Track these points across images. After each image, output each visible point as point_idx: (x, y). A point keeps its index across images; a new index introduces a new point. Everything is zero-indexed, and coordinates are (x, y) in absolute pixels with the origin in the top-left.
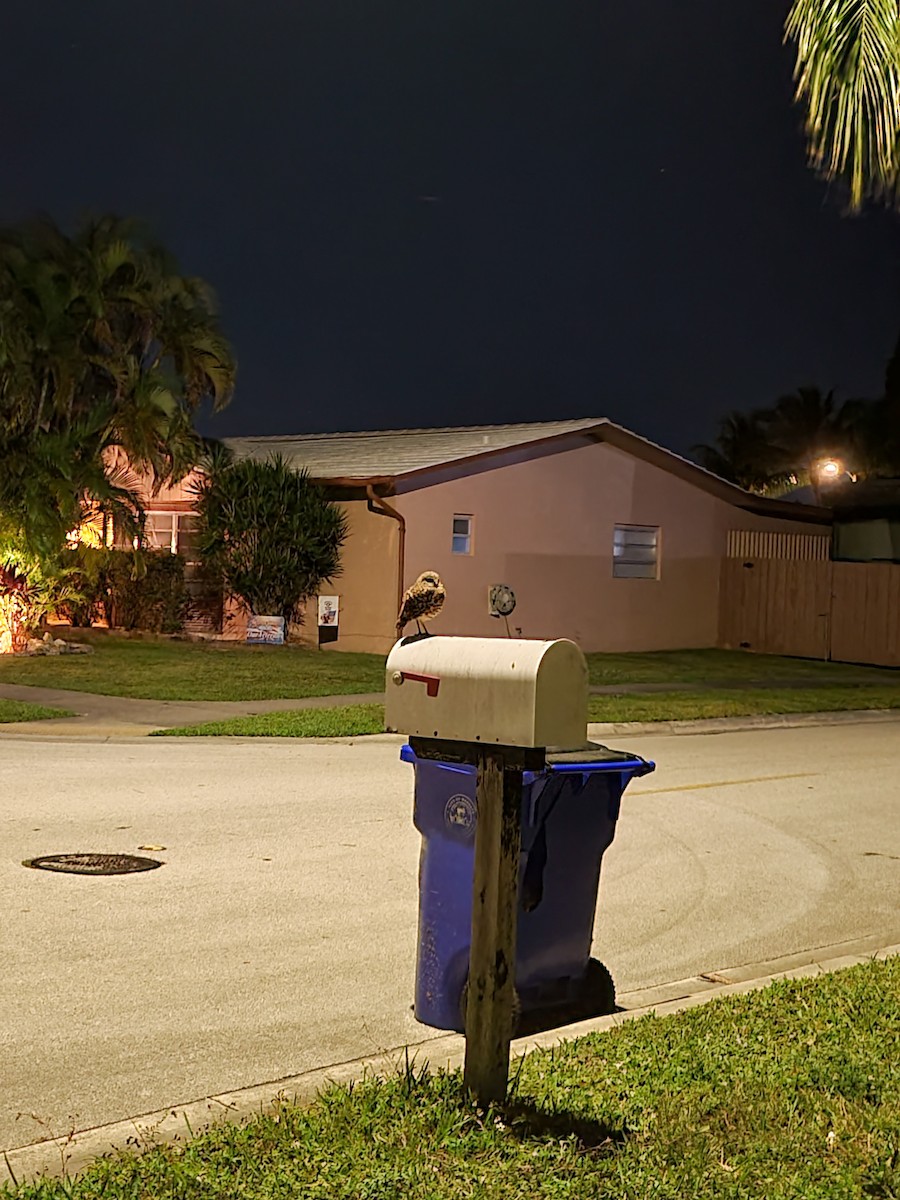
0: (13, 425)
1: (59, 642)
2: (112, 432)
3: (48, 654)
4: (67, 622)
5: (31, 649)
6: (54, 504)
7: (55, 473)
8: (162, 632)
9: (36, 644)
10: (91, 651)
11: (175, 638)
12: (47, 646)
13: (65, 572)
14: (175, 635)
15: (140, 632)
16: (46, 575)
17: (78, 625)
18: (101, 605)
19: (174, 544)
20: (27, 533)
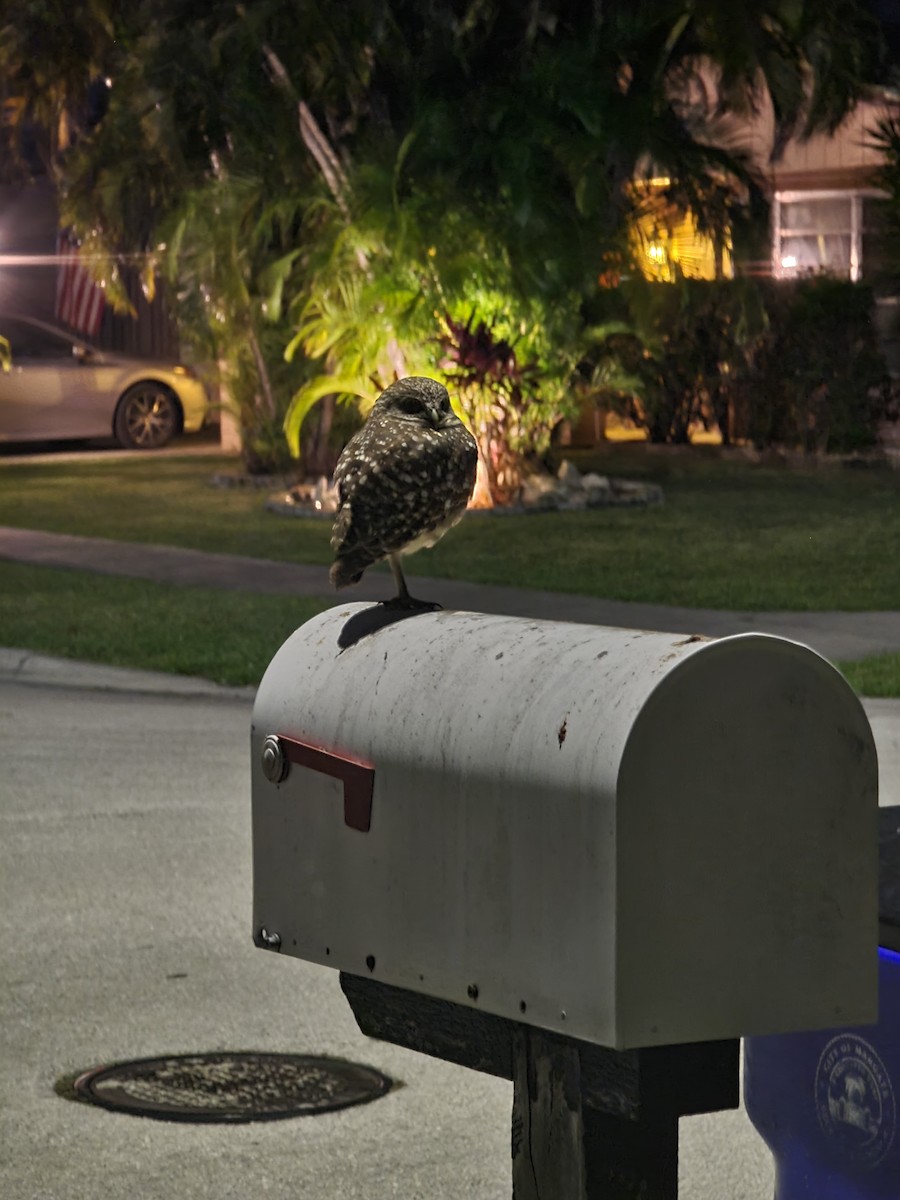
0: (469, 23)
1: (593, 480)
2: (689, 27)
3: (562, 506)
4: (640, 434)
5: (530, 496)
6: (565, 190)
7: (568, 124)
8: (829, 449)
9: (541, 485)
10: (656, 498)
11: (854, 464)
12: (562, 491)
13: (599, 333)
14: (855, 455)
15: (782, 451)
16: (558, 339)
17: (664, 440)
18: (705, 396)
19: (855, 260)
20: (512, 253)
